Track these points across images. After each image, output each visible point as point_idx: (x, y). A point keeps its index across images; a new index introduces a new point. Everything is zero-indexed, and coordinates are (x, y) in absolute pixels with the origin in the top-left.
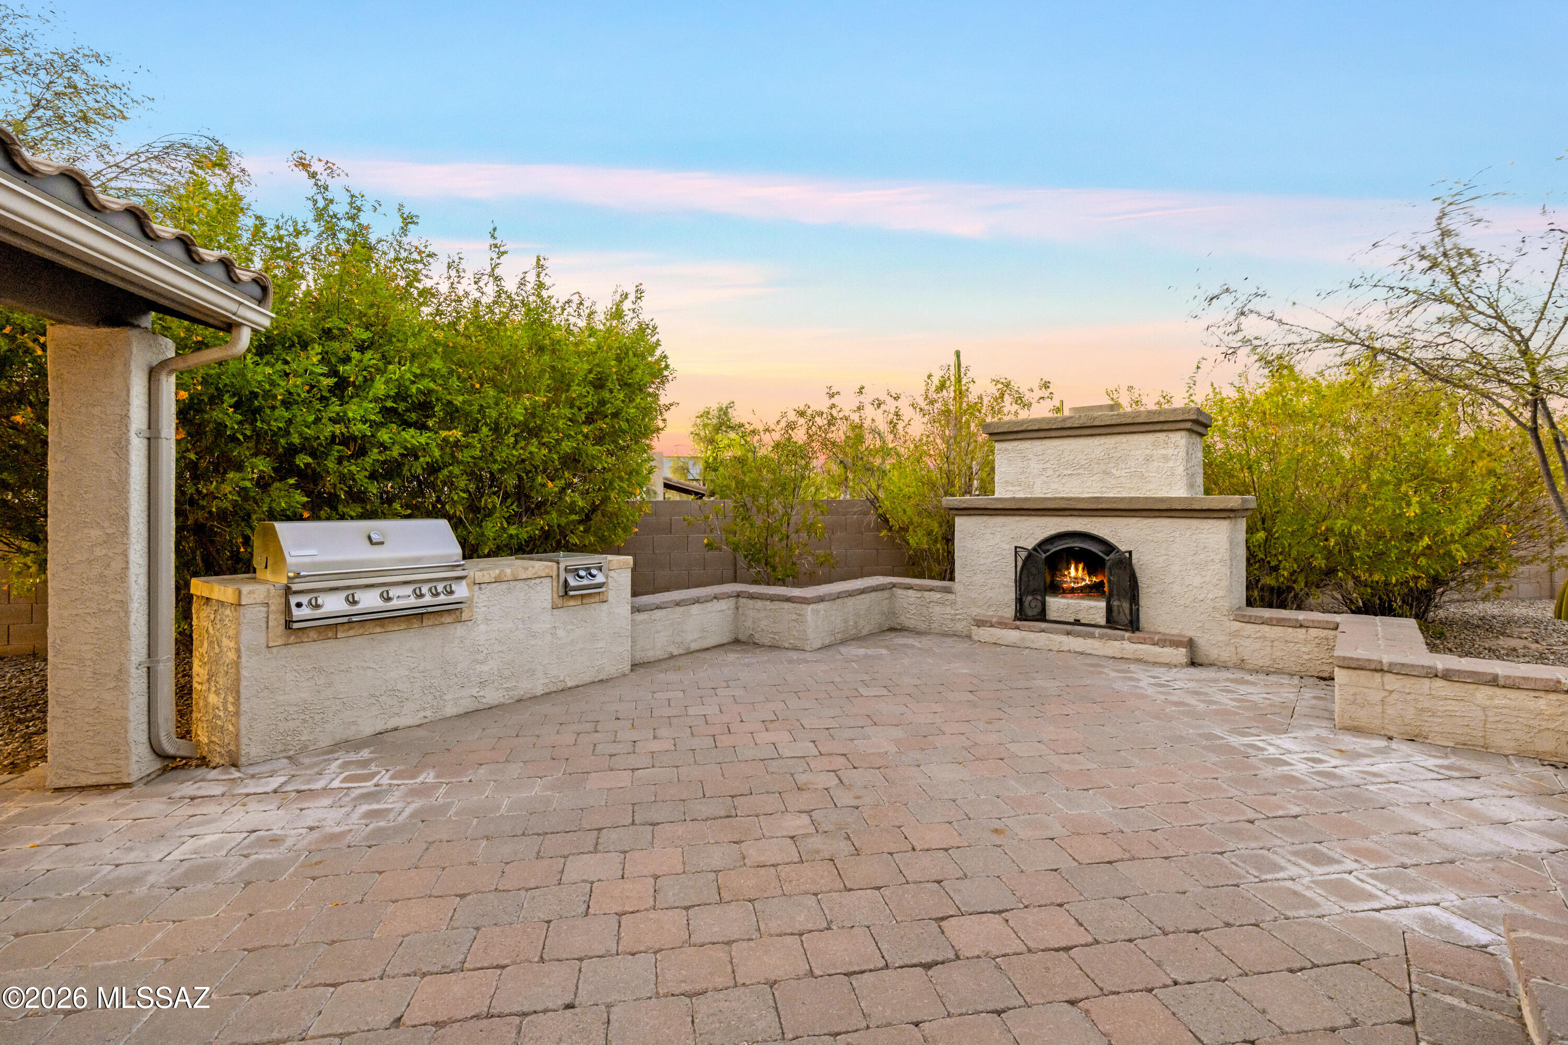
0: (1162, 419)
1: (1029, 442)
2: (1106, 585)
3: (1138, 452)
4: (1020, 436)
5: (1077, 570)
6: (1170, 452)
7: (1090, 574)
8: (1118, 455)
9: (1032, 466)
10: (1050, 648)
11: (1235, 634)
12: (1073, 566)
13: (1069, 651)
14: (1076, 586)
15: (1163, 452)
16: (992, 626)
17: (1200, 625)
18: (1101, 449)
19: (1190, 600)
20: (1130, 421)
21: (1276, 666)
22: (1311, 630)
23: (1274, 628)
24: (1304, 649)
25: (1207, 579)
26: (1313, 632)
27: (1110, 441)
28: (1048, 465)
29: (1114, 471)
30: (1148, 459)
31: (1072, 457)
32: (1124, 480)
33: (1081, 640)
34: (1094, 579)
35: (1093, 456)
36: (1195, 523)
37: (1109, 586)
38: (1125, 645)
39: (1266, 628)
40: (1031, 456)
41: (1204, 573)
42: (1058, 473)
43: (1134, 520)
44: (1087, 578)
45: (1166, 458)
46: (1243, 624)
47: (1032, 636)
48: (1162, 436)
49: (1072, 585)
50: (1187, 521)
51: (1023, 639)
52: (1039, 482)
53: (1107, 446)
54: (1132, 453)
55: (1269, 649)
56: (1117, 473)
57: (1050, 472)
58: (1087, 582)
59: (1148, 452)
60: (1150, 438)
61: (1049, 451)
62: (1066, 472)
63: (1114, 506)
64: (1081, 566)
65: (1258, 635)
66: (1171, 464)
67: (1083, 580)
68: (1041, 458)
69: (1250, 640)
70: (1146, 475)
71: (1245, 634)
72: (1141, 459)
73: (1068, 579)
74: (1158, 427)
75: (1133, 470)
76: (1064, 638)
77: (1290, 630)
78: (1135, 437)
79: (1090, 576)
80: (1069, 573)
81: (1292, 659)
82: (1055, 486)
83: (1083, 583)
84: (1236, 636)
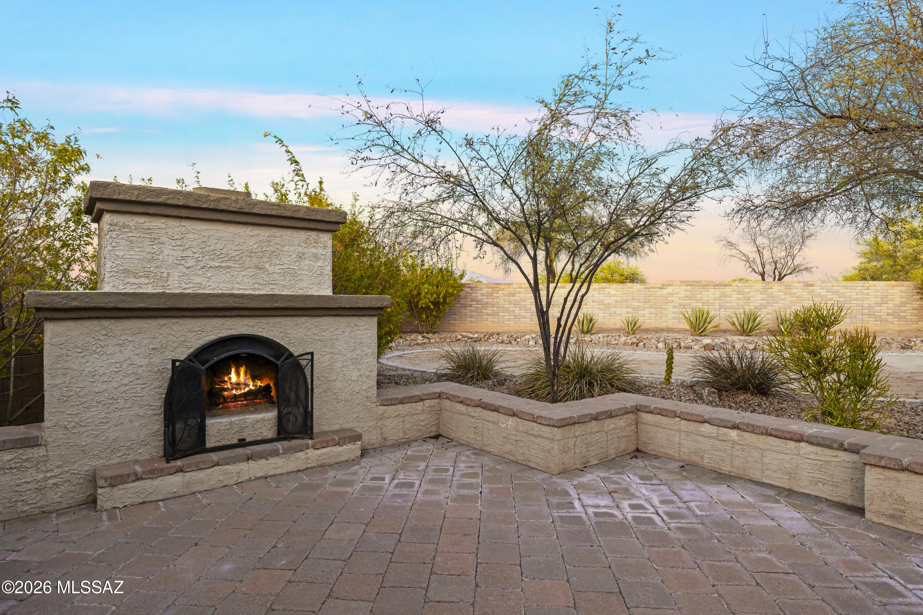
0: (319, 217)
1: (163, 220)
2: (273, 389)
3: (292, 248)
4: (151, 210)
5: (238, 374)
6: (320, 251)
7: (254, 378)
8: (272, 249)
9: (166, 252)
10: (225, 483)
11: (381, 418)
12: (233, 370)
13: (250, 480)
14: (239, 392)
15: (314, 250)
16: (138, 479)
17: (356, 415)
18: (254, 240)
19: (348, 394)
20: (289, 214)
21: (406, 437)
22: (426, 402)
23: (405, 405)
24: (422, 418)
25: (362, 372)
26: (427, 403)
27: (265, 233)
28: (189, 253)
29: (267, 266)
30: (301, 257)
31: (219, 246)
32: (277, 276)
33: (263, 462)
34: (259, 383)
35: (245, 247)
36: (354, 320)
37: (277, 391)
38: (309, 454)
39: (400, 407)
40: (163, 239)
41: (360, 367)
42: (202, 264)
43: (303, 319)
44: (251, 383)
45: (316, 257)
46: (386, 407)
47: (201, 475)
48: (313, 234)
49: (234, 392)
50: (348, 319)
51: (188, 484)
52: (176, 274)
53: (261, 238)
54: (286, 248)
55: (402, 424)
56: (271, 269)
57: (191, 263)
58: (251, 387)
59: (300, 249)
60: (302, 235)
61: (190, 236)
62: (212, 264)
63: (290, 304)
64: (242, 370)
65: (396, 414)
66: (320, 263)
67: (247, 385)
68: (178, 243)
69: (390, 420)
70: (299, 273)
71: (387, 415)
72: (294, 256)
73: (229, 386)
74: (312, 225)
75: (287, 266)
76: (243, 466)
77: (414, 404)
78: (289, 232)
79: (253, 380)
80: (230, 379)
81: (415, 428)
82: (198, 280)
83: (247, 389)
84: (381, 419)
